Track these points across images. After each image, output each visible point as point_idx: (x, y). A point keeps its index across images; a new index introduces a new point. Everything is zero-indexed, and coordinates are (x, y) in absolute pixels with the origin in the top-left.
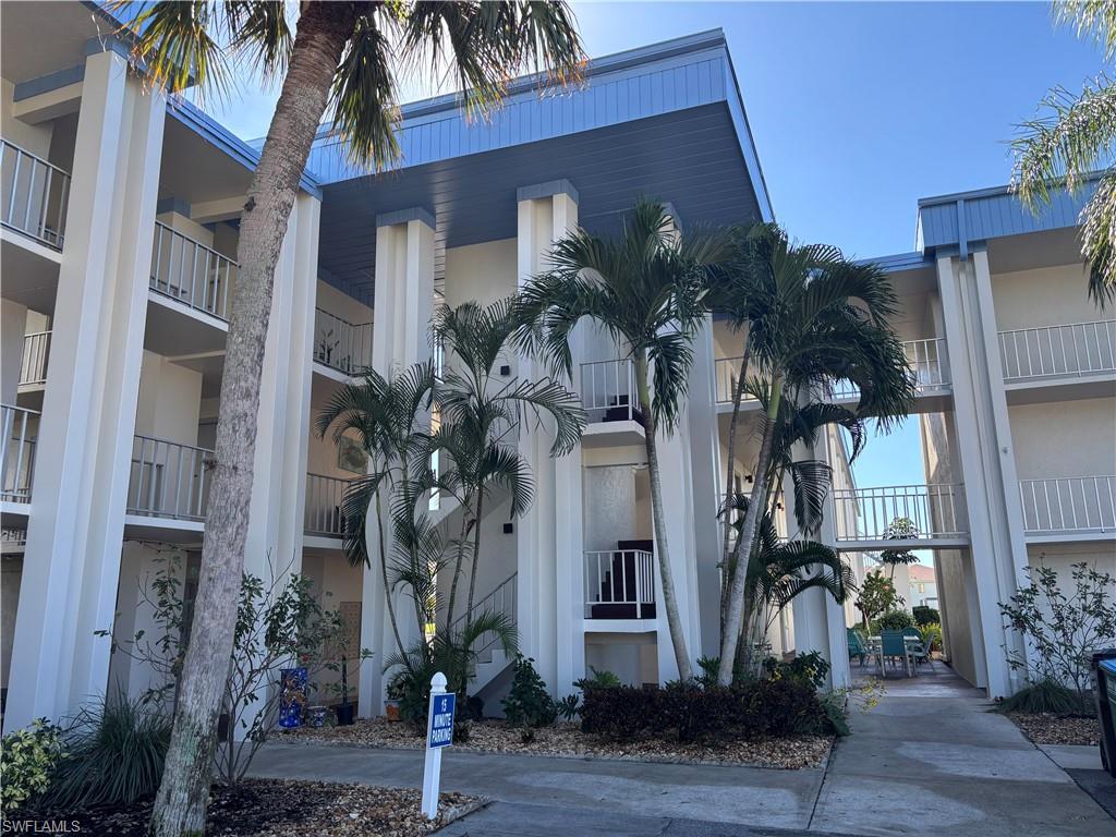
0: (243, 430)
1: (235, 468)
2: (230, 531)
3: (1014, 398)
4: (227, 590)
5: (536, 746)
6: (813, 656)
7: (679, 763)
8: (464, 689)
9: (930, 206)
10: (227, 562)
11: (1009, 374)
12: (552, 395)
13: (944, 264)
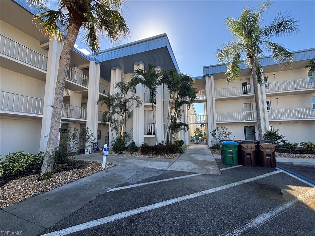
0: (59, 100)
1: (57, 107)
2: (56, 119)
3: (216, 100)
4: (55, 130)
5: (132, 155)
6: (182, 140)
7: (154, 158)
8: (124, 146)
9: (205, 68)
10: (55, 124)
11: (216, 96)
12: (137, 98)
13: (207, 78)
